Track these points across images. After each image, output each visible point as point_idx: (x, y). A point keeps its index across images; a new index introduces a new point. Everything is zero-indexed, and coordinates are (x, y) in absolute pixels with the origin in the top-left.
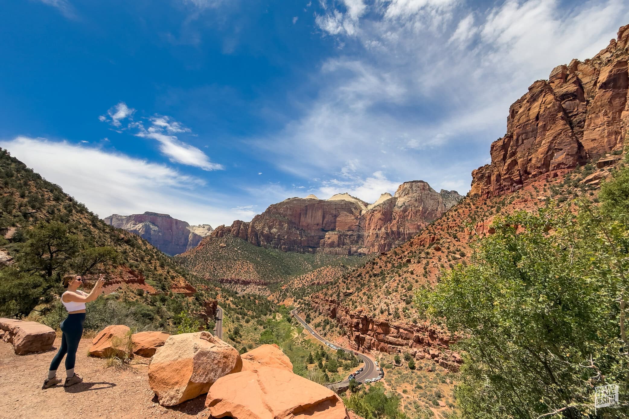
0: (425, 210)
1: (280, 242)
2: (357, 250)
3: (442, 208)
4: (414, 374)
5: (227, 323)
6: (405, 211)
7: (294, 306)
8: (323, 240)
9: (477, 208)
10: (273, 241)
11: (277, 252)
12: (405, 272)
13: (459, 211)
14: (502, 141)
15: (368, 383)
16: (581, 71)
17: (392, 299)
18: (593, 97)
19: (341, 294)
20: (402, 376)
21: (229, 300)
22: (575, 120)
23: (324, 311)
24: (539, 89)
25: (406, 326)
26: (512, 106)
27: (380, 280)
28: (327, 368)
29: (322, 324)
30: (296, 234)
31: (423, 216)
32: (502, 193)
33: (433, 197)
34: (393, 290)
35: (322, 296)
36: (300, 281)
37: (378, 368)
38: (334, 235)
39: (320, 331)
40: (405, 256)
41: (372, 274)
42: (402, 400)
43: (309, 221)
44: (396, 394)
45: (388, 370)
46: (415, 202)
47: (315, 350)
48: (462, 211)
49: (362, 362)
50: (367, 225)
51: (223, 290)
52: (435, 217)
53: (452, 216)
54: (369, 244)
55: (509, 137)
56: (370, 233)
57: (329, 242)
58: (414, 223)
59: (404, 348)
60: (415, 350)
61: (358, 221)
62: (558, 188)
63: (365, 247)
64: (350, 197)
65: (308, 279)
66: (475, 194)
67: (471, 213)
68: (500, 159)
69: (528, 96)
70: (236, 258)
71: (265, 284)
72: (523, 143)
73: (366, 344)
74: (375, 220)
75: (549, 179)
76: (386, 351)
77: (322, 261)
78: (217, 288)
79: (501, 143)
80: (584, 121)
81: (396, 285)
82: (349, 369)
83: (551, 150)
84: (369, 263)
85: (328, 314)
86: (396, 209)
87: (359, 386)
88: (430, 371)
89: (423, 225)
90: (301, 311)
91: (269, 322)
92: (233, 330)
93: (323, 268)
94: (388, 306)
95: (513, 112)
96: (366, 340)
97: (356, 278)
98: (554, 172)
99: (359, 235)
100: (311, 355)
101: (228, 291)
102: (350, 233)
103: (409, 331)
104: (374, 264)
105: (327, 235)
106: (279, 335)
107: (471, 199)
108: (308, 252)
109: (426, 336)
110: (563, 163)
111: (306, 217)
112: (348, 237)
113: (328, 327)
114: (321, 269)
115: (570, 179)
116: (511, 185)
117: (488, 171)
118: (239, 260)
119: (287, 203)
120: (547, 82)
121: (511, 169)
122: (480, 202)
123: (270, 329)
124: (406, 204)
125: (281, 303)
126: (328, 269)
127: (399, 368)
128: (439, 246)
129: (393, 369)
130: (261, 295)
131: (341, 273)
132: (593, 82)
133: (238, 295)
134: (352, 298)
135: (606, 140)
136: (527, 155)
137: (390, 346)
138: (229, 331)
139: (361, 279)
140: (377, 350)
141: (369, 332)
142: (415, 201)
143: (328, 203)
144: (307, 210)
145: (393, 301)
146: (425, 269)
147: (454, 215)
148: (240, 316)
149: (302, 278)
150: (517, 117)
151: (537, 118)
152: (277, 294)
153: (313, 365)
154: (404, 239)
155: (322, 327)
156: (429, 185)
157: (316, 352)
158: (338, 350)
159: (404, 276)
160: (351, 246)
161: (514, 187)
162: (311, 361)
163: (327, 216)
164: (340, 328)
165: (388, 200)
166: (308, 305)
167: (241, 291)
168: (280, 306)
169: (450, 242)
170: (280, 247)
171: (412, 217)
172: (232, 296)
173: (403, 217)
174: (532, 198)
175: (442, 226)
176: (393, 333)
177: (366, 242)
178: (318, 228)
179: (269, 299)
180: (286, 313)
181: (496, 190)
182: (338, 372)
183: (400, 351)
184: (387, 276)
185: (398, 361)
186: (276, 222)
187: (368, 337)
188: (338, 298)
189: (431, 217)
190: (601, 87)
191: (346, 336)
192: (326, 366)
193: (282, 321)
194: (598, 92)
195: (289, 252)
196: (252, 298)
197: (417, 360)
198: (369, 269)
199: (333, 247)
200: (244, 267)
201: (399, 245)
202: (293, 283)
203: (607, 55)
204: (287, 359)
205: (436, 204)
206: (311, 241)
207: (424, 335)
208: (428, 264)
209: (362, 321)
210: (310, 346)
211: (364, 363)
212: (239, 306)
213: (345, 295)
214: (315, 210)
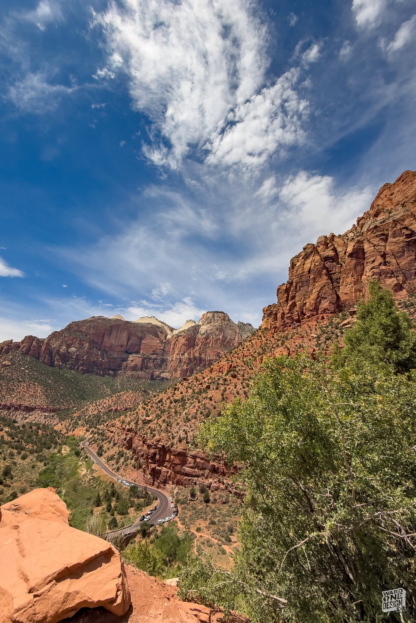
0: (225, 338)
1: (78, 363)
2: (160, 374)
3: (239, 338)
4: (208, 508)
6: (207, 338)
7: (86, 436)
8: (125, 362)
9: (267, 340)
10: (70, 362)
11: (73, 374)
12: (204, 398)
13: (252, 341)
14: (285, 286)
15: (161, 525)
16: (336, 242)
17: (190, 426)
18: (344, 262)
19: (140, 422)
20: (197, 512)
21: (4, 431)
22: (334, 277)
23: (119, 441)
24: (310, 250)
25: (203, 455)
26: (292, 260)
27: (180, 407)
28: (116, 510)
29: (116, 457)
30: (97, 355)
31: (222, 344)
32: (285, 328)
33: (231, 328)
34: (192, 416)
35: (118, 424)
36: (96, 407)
37: (172, 505)
38: (137, 358)
39: (113, 465)
40: (205, 382)
41: (173, 400)
42: (195, 541)
43: (113, 341)
44: (190, 534)
45: (183, 506)
47: (104, 489)
48: (255, 342)
49: (157, 499)
50: (171, 349)
52: (233, 346)
53: (247, 346)
54: (172, 369)
55: (291, 284)
56: (173, 357)
57: (132, 365)
58: (215, 350)
59: (200, 479)
60: (211, 480)
61: (163, 345)
62: (324, 329)
63: (168, 372)
64: (156, 320)
65: (105, 405)
66: (265, 328)
67: (262, 344)
68: (284, 301)
69: (303, 254)
70: (21, 380)
71: (54, 411)
72: (300, 290)
73: (162, 478)
74: (179, 345)
75: (319, 320)
76: (182, 485)
77: (122, 385)
79: (284, 288)
80: (340, 279)
81: (195, 411)
83: (319, 298)
84: (171, 388)
85: (124, 445)
86: (199, 336)
87: (151, 529)
88: (224, 503)
89: (222, 353)
90: (93, 442)
91: (53, 456)
92: (3, 469)
93: (123, 392)
94: (186, 433)
95: (293, 265)
96: (162, 473)
97: (157, 404)
98: (322, 315)
99: (163, 359)
100: (99, 496)
102: (154, 356)
103: (206, 460)
104: (175, 389)
105: (131, 357)
106: (63, 472)
107: (262, 332)
108: (109, 375)
109: (221, 465)
110: (327, 309)
111: (110, 338)
112: (152, 360)
113: (122, 460)
114: (121, 394)
115: (332, 322)
116: (292, 322)
117: (275, 310)
118: (25, 381)
119: (91, 321)
120: (315, 246)
121: (292, 310)
122: (269, 335)
123: (53, 466)
124: (208, 332)
125: (70, 433)
126: (128, 394)
127: (194, 502)
128: (236, 373)
129: (188, 504)
130: (46, 424)
131: (142, 398)
132: (344, 251)
134: (151, 425)
135: (354, 295)
136: (303, 299)
137: (187, 477)
139: (162, 405)
140: (173, 483)
141: (166, 463)
142: (216, 330)
143: (134, 325)
144: (111, 331)
145: (192, 429)
146: (222, 395)
148: (15, 451)
149: (98, 404)
150: (296, 269)
151: (309, 272)
152: (66, 423)
153: (100, 508)
154: (205, 365)
155: (115, 460)
156: (229, 317)
157: (106, 491)
158: (131, 487)
159: (203, 403)
160: (154, 370)
161: (294, 324)
162: (98, 503)
163: (132, 338)
164: (135, 461)
165: (192, 327)
166: (102, 434)
167: (22, 419)
168: (68, 437)
169: (244, 370)
170: (78, 368)
171: (213, 345)
172: (9, 426)
173: (205, 344)
174: (307, 335)
175: (238, 354)
176: (189, 463)
177: (169, 366)
178: (121, 349)
179: (56, 428)
180: (76, 445)
181: (281, 325)
182: (128, 514)
183: (195, 483)
184: (187, 402)
185: (193, 495)
186: (76, 341)
187: (164, 469)
188: (136, 426)
189: (230, 345)
190: (349, 256)
191: (142, 470)
192: (116, 507)
193: (69, 455)
194: (348, 260)
195: (88, 374)
196: (34, 428)
197: (212, 492)
198: (170, 395)
199: (135, 370)
200: (30, 390)
201: (200, 371)
202: (87, 410)
203: (352, 235)
204: (62, 505)
205: (233, 334)
206: (113, 363)
207: (220, 464)
208: (225, 390)
209: (159, 451)
210: (100, 484)
211: (158, 501)
212: (16, 439)
213: (144, 423)
214: (120, 331)
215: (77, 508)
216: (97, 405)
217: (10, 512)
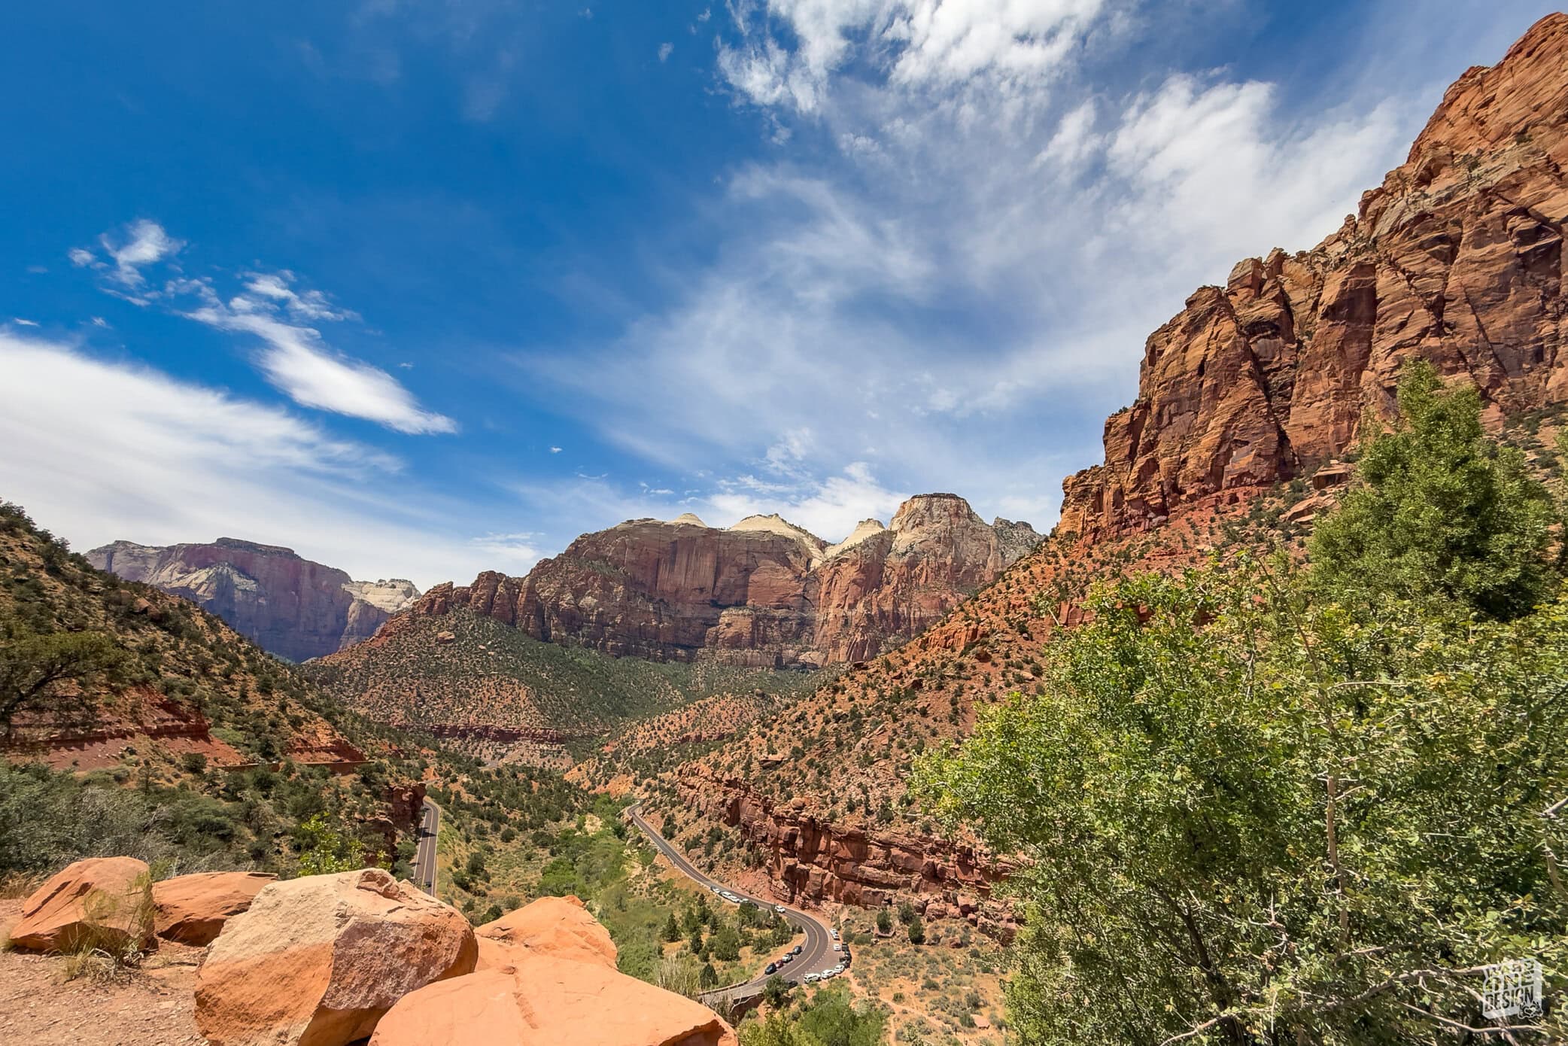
0: (959, 562)
1: (603, 633)
2: (797, 655)
3: (996, 563)
4: (920, 955)
5: (450, 844)
6: (912, 564)
7: (635, 795)
8: (713, 629)
9: (1072, 564)
10: (585, 630)
11: (595, 658)
12: (908, 711)
13: (1032, 569)
14: (1128, 415)
15: (812, 983)
16: (1288, 275)
17: (875, 775)
18: (1310, 334)
19: (755, 765)
20: (894, 961)
21: (459, 782)
22: (1274, 380)
23: (709, 807)
24: (1207, 306)
25: (907, 841)
26: (1151, 338)
27: (848, 730)
28: (712, 951)
29: (705, 840)
30: (644, 611)
31: (953, 578)
32: (1125, 532)
33: (977, 535)
34: (879, 753)
35: (706, 770)
36: (652, 732)
37: (837, 945)
38: (741, 618)
39: (699, 857)
40: (909, 673)
41: (830, 716)
42: (891, 1019)
43: (680, 579)
44: (878, 1006)
45: (862, 947)
46: (936, 545)
47: (684, 906)
48: (1039, 570)
49: (801, 932)
50: (822, 595)
51: (442, 756)
52: (980, 581)
53: (1018, 581)
54: (827, 641)
55: (1144, 407)
56: (828, 614)
57: (729, 635)
58: (933, 594)
59: (900, 893)
60: (925, 896)
61: (802, 585)
62: (1237, 528)
63: (817, 650)
64: (783, 524)
65: (672, 728)
66: (1069, 532)
67: (1058, 575)
68: (1122, 456)
69: (1185, 319)
70: (481, 672)
71: (560, 740)
72: (1170, 423)
73: (810, 888)
74: (842, 583)
75: (1221, 506)
76: (857, 903)
77: (709, 682)
78: (425, 751)
79: (1125, 420)
80: (1292, 385)
81: (886, 741)
82: (767, 951)
83: (1227, 444)
84: (825, 688)
85: (720, 816)
86: (892, 559)
87: (791, 991)
88: (958, 946)
89: (952, 600)
90: (652, 809)
91: (567, 837)
92: (467, 860)
93: (711, 699)
94: (865, 792)
95: (1153, 354)
96: (812, 878)
97: (792, 724)
98: (1231, 491)
99: (803, 618)
100: (672, 920)
101: (455, 758)
102: (781, 613)
103: (914, 852)
104: (836, 690)
105: (725, 617)
106: (593, 870)
107: (1060, 543)
108: (676, 658)
109: (951, 864)
110: (1248, 474)
111: (673, 570)
112: (777, 622)
113: (719, 847)
114: (707, 701)
115: (1261, 509)
116: (1145, 515)
117: (1097, 482)
118: (490, 676)
119: (624, 532)
120: (1224, 292)
121: (1145, 480)
122: (1078, 551)
123: (569, 856)
124: (916, 548)
125: (600, 789)
126: (723, 703)
127: (886, 941)
128: (987, 650)
129: (872, 945)
130: (547, 769)
131: (756, 712)
132: (1311, 302)
133: (483, 769)
134: (781, 773)
135: (1331, 428)
136: (1178, 449)
137: (868, 888)
138: (456, 864)
139: (805, 728)
140: (838, 900)
141: (819, 858)
142: (937, 542)
143: (728, 538)
144: (675, 553)
145: (878, 781)
146: (953, 703)
147: (1022, 579)
148: (487, 825)
149: (656, 724)
150: (1161, 364)
151: (1201, 370)
152: (590, 765)
153: (677, 945)
154: (908, 632)
155: (703, 848)
156: (969, 506)
157: (687, 911)
158: (743, 905)
159: (905, 721)
160: (784, 645)
161: (1151, 519)
162: (673, 935)
163: (726, 570)
164: (749, 850)
165: (875, 537)
166: (671, 792)
167: (494, 758)
168: (596, 797)
169: (1010, 642)
170: (603, 645)
171: (929, 581)
172: (468, 771)
173: (907, 579)
174: (1185, 547)
175: (994, 603)
176: (874, 858)
177: (819, 636)
178: (701, 598)
179: (567, 777)
180: (613, 815)
181: (1113, 524)
182: (739, 959)
183: (890, 902)
184: (865, 721)
185: (885, 926)
186: (595, 580)
187: (815, 870)
188: (747, 775)
189: (972, 580)
190: (1325, 315)
191: (764, 869)
192: (711, 945)
193: (601, 835)
194: (1320, 326)
195: (627, 658)
196: (521, 776)
197: (929, 920)
198: (824, 704)
199: (737, 647)
200: (504, 694)
201: (897, 647)
202: (633, 737)
203: (1340, 247)
204: (601, 933)
205: (982, 552)
206: (684, 631)
207: (947, 861)
208: (960, 691)
209: (802, 830)
210: (673, 896)
211: (805, 935)
212: (487, 799)
213: (764, 768)
214: (697, 554)
215: (629, 944)
216: (654, 729)
217: (495, 943)
